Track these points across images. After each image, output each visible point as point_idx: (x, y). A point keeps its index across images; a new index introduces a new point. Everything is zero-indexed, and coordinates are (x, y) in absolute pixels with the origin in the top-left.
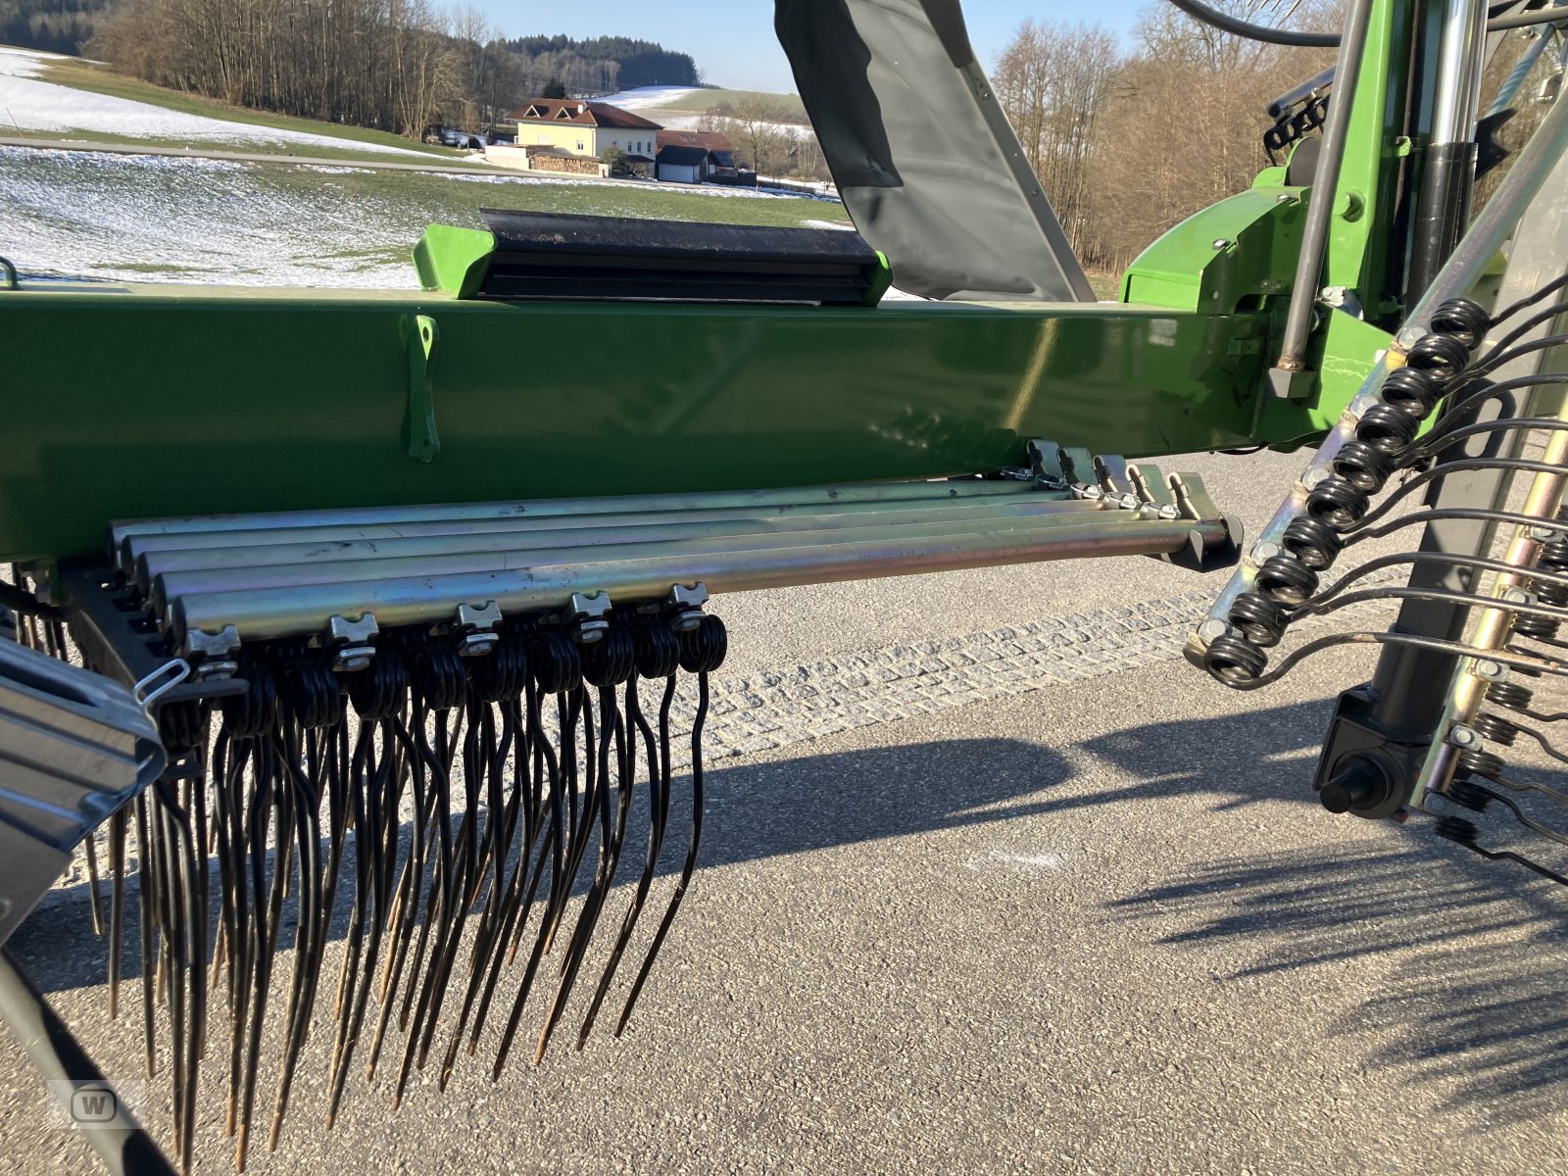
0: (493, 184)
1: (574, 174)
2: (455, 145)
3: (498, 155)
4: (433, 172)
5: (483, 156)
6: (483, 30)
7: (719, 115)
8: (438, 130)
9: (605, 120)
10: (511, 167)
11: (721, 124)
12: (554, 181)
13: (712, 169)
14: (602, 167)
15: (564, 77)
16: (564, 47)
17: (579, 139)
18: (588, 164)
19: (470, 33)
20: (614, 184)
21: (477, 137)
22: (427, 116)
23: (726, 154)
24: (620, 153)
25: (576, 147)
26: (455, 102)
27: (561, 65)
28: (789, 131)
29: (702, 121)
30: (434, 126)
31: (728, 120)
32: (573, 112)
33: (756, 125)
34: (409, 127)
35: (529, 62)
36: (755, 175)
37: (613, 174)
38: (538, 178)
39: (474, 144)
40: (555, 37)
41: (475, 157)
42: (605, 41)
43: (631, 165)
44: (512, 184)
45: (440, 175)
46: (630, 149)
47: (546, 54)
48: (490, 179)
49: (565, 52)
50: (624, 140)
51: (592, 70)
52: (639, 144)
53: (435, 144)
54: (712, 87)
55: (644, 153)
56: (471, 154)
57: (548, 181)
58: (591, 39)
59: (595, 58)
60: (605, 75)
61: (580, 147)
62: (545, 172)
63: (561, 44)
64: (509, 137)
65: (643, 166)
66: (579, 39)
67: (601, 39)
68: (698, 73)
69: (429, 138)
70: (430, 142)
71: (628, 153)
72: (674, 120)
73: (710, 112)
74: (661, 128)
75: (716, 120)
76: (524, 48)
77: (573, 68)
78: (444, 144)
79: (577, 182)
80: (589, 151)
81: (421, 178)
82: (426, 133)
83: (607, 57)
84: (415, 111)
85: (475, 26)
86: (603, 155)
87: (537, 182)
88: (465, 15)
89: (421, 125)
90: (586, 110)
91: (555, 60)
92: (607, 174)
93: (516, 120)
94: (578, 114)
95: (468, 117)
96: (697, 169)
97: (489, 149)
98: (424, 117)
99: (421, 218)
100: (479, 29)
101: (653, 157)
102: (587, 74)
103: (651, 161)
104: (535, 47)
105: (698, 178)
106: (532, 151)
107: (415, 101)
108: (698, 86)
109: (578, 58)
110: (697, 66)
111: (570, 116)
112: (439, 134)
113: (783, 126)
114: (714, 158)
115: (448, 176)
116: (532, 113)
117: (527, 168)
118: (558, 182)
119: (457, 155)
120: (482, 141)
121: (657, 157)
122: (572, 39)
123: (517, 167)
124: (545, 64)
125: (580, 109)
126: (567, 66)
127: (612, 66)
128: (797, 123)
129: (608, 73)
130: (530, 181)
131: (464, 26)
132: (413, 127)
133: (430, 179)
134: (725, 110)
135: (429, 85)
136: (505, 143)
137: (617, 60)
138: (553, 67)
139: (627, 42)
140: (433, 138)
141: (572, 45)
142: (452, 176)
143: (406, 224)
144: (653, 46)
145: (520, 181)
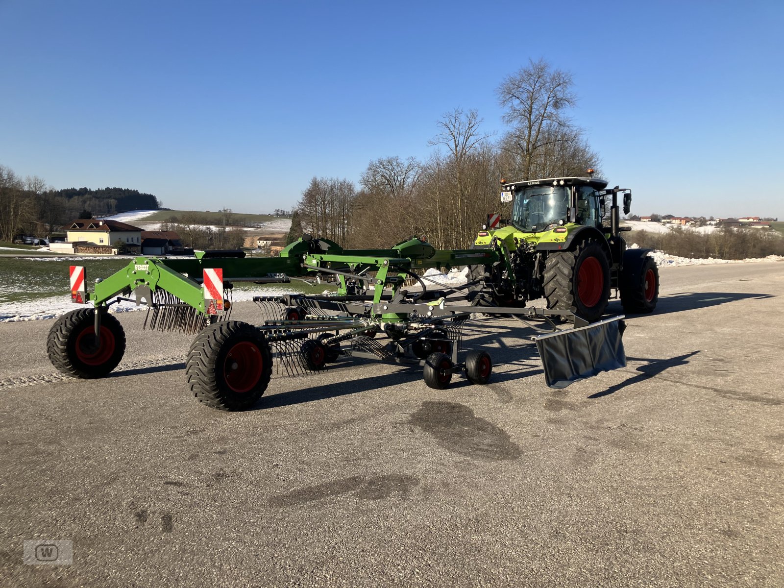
0: (57, 261)
1: (99, 254)
2: (32, 244)
3: (56, 247)
4: (22, 257)
5: (48, 248)
6: (43, 187)
7: (171, 222)
8: (21, 237)
9: (113, 228)
10: (64, 253)
11: (173, 227)
12: (89, 258)
13: (171, 248)
14: (114, 250)
15: (87, 207)
16: (85, 194)
17: (101, 238)
18: (106, 249)
19: (36, 189)
20: (121, 258)
21: (44, 239)
22: (15, 230)
23: (178, 240)
24: (123, 243)
25: (99, 241)
26: (31, 223)
27: (84, 202)
28: (207, 228)
29: (162, 226)
30: (20, 235)
31: (176, 224)
32: (97, 225)
33: (192, 226)
34: (4, 236)
35: (67, 201)
36: (193, 250)
37: (119, 253)
38: (81, 257)
39: (43, 243)
40: (81, 189)
41: (44, 249)
42: (108, 189)
43: (129, 249)
44: (67, 261)
45: (27, 258)
46: (128, 241)
47: (76, 197)
48: (55, 259)
49: (87, 196)
50: (124, 237)
51: (102, 204)
52: (132, 238)
53: (19, 243)
54: (166, 209)
55: (135, 242)
56: (41, 248)
57: (86, 258)
58: (100, 189)
59: (103, 198)
60: (109, 206)
61: (101, 241)
62: (84, 254)
63: (84, 191)
64: (63, 239)
65: (135, 249)
66: (94, 189)
67: (106, 189)
68: (159, 203)
69: (16, 241)
70: (17, 243)
71: (127, 243)
72: (147, 226)
73: (166, 221)
74: (143, 230)
75: (169, 225)
76: (63, 194)
77: (91, 204)
78: (25, 244)
79: (102, 258)
80: (106, 242)
81: (16, 261)
82: (15, 239)
83: (109, 197)
84: (8, 229)
85: (39, 186)
86: (113, 244)
87: (80, 259)
88: (33, 181)
89: (12, 235)
90: (103, 224)
91: (81, 200)
92: (116, 253)
93: (66, 230)
94: (100, 226)
95: (39, 230)
96: (163, 248)
97: (51, 245)
98: (13, 231)
99: (19, 280)
100: (41, 187)
101: (140, 244)
102: (100, 206)
103: (139, 246)
104: (70, 194)
105: (163, 252)
106: (76, 245)
107: (8, 223)
108: (159, 209)
109: (94, 199)
110: (158, 200)
111: (96, 228)
112: (22, 239)
113: (205, 227)
114: (171, 243)
115: (31, 259)
116: (75, 227)
117: (73, 253)
118: (91, 258)
119: (33, 248)
120: (47, 241)
121: (142, 244)
122: (90, 189)
123: (68, 253)
124: (76, 201)
125: (101, 223)
126: (88, 202)
127: (113, 202)
128: (211, 225)
129: (111, 205)
130: (77, 259)
131: (32, 186)
132: (7, 236)
133: (21, 260)
134: (174, 220)
135: (16, 214)
136: (59, 242)
137: (115, 199)
138: (80, 203)
139: (120, 190)
140: (17, 241)
141: (90, 192)
142: (34, 259)
143: (11, 283)
144: (134, 191)
145: (71, 259)
